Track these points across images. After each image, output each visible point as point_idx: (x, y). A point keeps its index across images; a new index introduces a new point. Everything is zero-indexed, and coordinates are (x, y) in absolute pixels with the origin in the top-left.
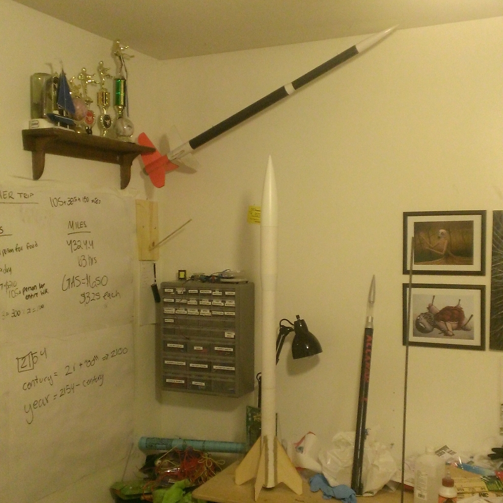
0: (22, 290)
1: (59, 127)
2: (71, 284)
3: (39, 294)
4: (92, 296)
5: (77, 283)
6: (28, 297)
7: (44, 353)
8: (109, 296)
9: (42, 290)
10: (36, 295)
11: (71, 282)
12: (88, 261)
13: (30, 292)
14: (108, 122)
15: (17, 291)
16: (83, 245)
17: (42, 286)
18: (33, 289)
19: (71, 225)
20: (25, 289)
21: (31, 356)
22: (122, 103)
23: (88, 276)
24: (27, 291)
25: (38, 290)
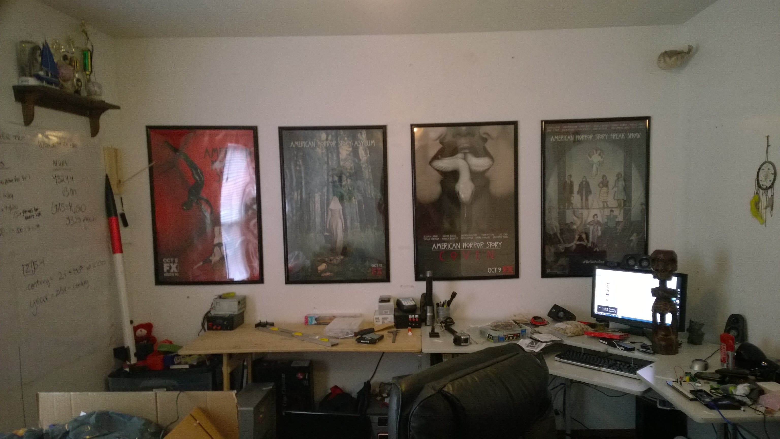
0: (22, 212)
1: (45, 84)
2: (58, 210)
3: (35, 216)
4: (75, 220)
5: (62, 209)
6: (27, 218)
7: (42, 262)
8: (87, 220)
9: (37, 213)
10: (32, 217)
11: (58, 208)
12: (69, 191)
13: (28, 214)
14: (80, 84)
15: (19, 213)
16: (65, 179)
17: (36, 210)
18: (30, 211)
19: (55, 163)
20: (24, 212)
21: (32, 263)
22: (90, 70)
23: (71, 204)
24: (25, 213)
25: (34, 213)
